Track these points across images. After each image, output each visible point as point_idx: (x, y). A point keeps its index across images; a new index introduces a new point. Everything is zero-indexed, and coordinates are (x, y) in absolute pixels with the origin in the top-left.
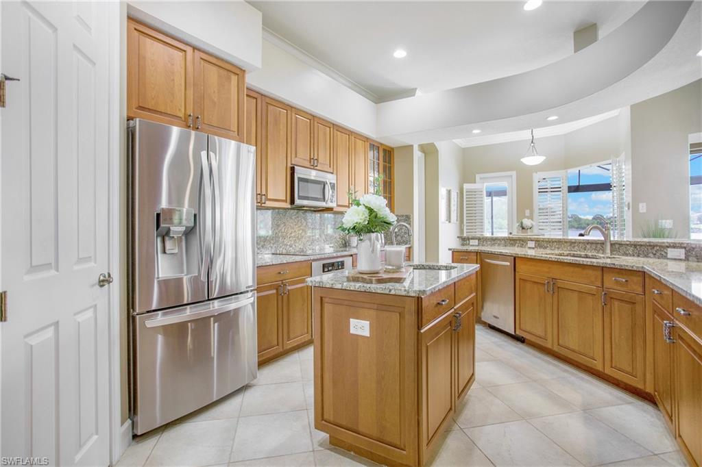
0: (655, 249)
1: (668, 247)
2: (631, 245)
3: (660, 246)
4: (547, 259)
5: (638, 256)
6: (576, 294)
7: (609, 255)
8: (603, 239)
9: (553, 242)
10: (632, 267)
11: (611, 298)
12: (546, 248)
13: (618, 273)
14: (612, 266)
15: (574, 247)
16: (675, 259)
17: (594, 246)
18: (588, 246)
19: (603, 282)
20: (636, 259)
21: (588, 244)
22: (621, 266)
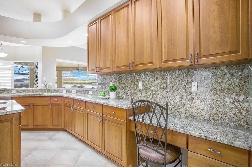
0: (60, 90)
1: (62, 90)
2: (53, 90)
3: (61, 90)
4: (29, 96)
5: (55, 93)
6: (41, 106)
7: (47, 93)
8: (45, 88)
9: (25, 90)
10: (59, 95)
11: (53, 105)
12: (21, 93)
13: (55, 98)
14: (54, 96)
15: (34, 92)
16: (64, 93)
17: (41, 91)
18: (39, 91)
19: (50, 101)
20: (54, 94)
21: (39, 90)
22: (56, 96)
